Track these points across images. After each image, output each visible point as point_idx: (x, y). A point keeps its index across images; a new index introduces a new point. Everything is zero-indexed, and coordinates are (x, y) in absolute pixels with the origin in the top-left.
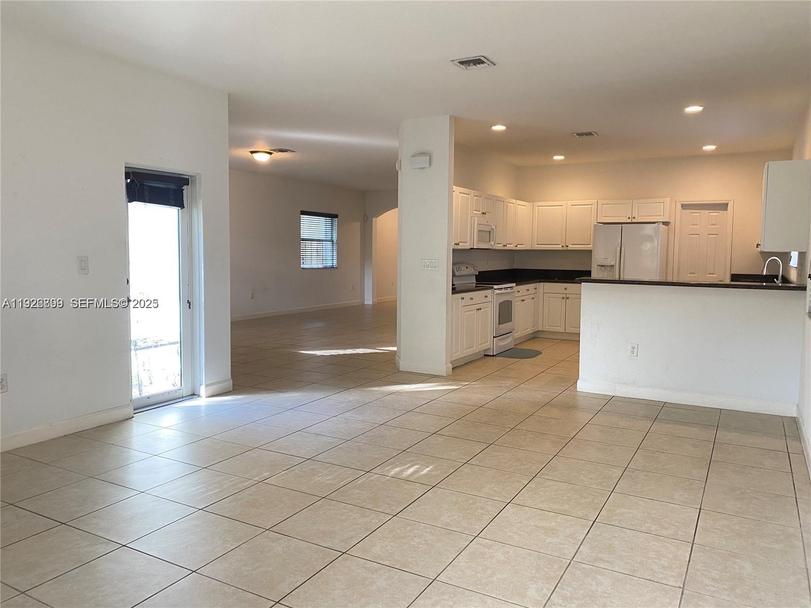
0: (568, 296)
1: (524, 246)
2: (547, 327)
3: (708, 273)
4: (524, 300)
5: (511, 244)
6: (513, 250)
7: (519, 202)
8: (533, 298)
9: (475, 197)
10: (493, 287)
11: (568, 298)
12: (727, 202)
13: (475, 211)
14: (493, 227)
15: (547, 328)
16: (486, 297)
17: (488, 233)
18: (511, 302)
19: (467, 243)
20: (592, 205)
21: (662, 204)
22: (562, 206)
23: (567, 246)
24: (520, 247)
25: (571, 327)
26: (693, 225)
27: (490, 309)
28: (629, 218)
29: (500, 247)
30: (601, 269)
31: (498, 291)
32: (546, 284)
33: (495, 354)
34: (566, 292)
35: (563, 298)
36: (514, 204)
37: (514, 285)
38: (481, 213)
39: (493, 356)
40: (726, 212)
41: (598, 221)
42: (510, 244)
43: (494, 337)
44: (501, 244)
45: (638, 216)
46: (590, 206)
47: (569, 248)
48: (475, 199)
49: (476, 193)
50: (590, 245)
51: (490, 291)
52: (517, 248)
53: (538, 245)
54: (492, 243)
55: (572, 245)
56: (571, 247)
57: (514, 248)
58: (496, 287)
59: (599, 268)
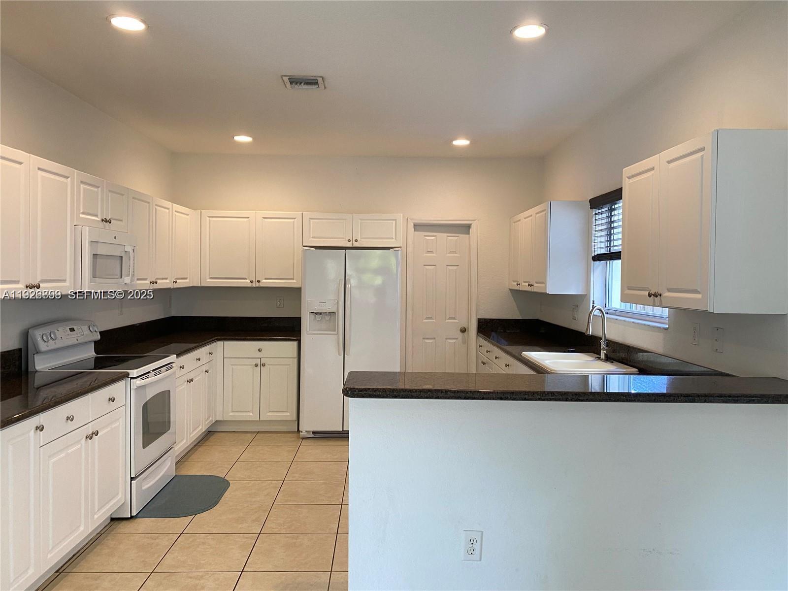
0: (263, 361)
1: (187, 280)
2: (231, 414)
3: (448, 317)
4: (192, 380)
5: (166, 279)
6: (169, 289)
7: (177, 207)
8: (207, 371)
9: (82, 186)
10: (128, 374)
11: (264, 365)
12: (470, 222)
13: (83, 213)
14: (129, 249)
15: (230, 416)
16: (112, 400)
17: (118, 262)
18: (169, 391)
19: (64, 281)
20: (295, 218)
21: (394, 222)
22: (248, 218)
23: (259, 282)
24: (181, 283)
25: (270, 412)
26: (428, 252)
27: (121, 422)
28: (349, 241)
29: (144, 285)
30: (315, 319)
31: (138, 382)
32: (227, 343)
33: (134, 514)
34: (259, 355)
35: (256, 365)
36: (168, 209)
37: (173, 358)
38: (98, 219)
39: (132, 517)
40: (467, 236)
41: (304, 244)
42: (163, 279)
43: (132, 479)
44: (145, 279)
45: (361, 238)
46: (292, 220)
47: (262, 285)
48: (84, 189)
49: (86, 176)
50: (293, 279)
51: (120, 385)
52: (176, 286)
53: (211, 278)
54: (127, 280)
55: (266, 279)
56: (265, 283)
57: (172, 286)
58: (134, 373)
59: (313, 316)
